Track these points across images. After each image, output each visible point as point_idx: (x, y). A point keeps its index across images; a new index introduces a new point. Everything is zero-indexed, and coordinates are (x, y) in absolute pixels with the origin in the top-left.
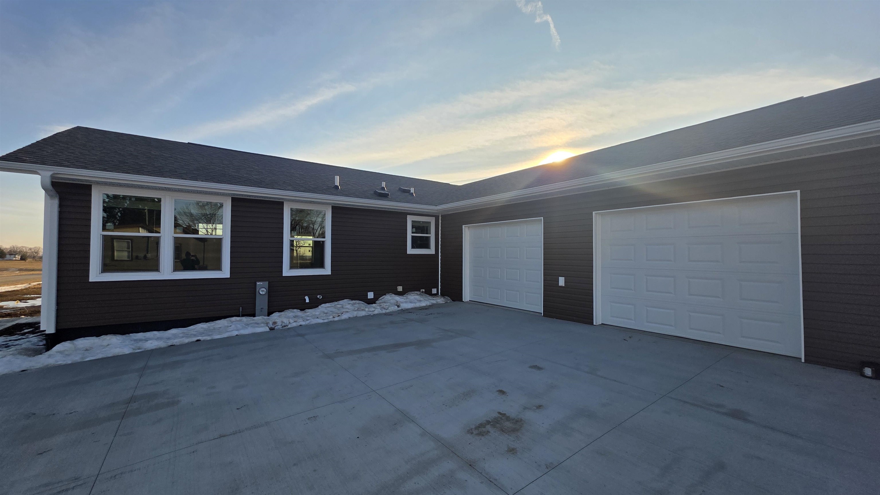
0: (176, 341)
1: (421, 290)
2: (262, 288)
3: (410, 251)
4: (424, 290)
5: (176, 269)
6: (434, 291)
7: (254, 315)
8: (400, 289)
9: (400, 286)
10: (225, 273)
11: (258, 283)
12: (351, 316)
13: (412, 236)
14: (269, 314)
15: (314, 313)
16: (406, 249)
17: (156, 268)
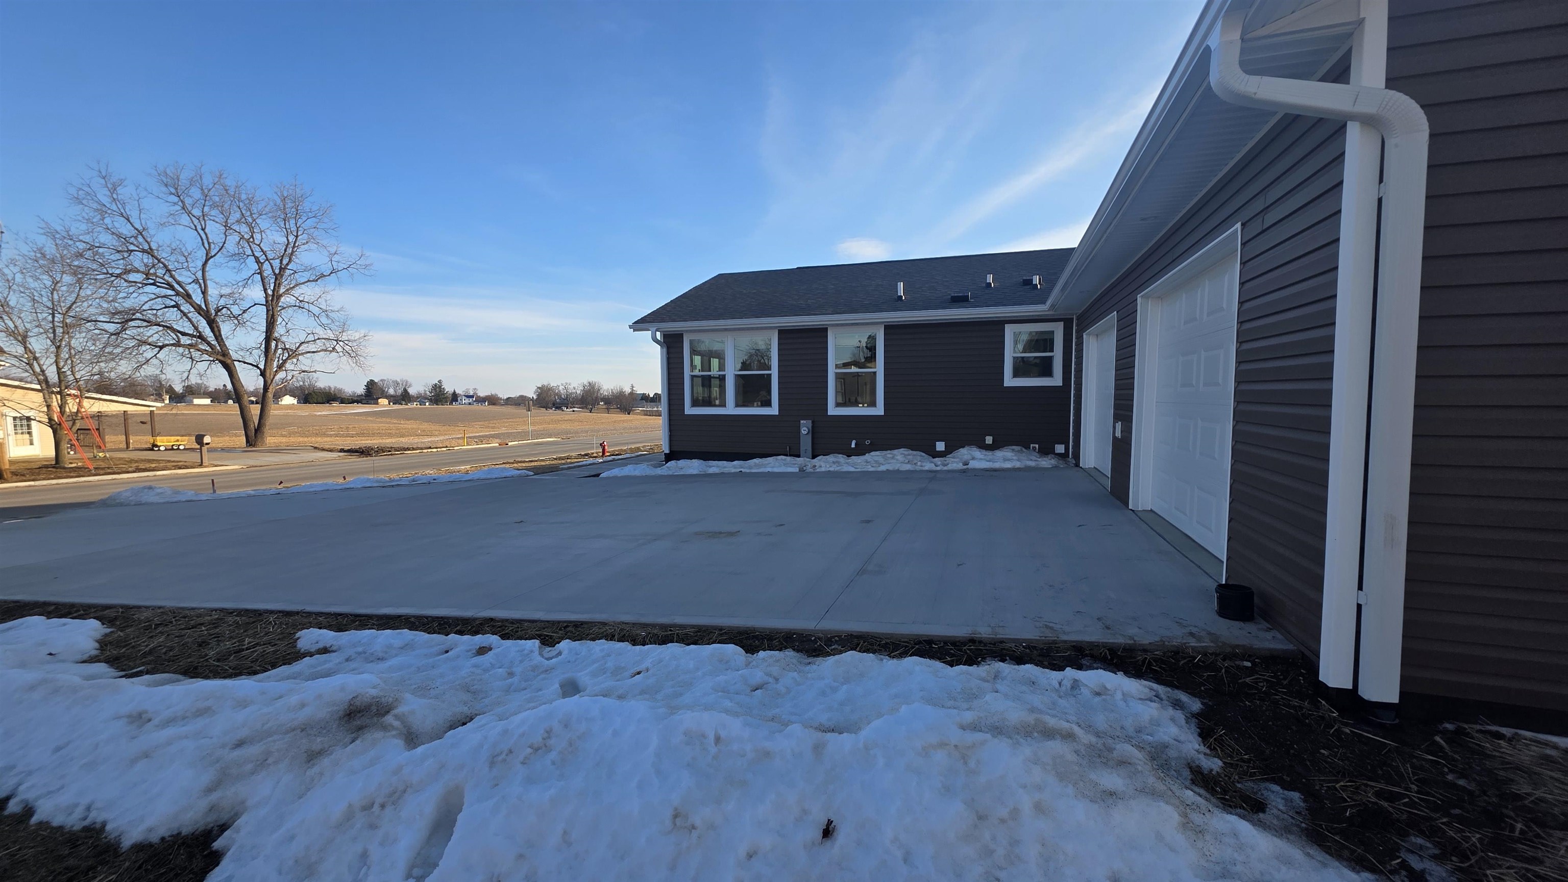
0: (726, 470)
1: (1032, 445)
2: (805, 428)
3: (1009, 381)
4: (1037, 446)
5: (737, 405)
6: (1060, 449)
7: (799, 456)
8: (989, 440)
9: (990, 435)
10: (774, 410)
11: (802, 422)
12: (891, 468)
13: (1014, 357)
14: (814, 457)
15: (856, 461)
16: (1002, 380)
17: (723, 405)
